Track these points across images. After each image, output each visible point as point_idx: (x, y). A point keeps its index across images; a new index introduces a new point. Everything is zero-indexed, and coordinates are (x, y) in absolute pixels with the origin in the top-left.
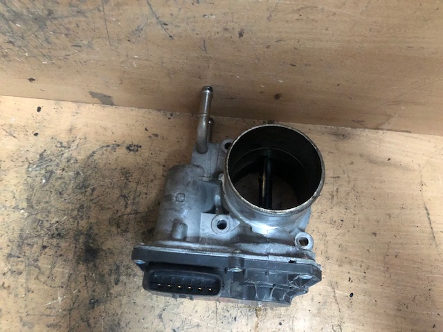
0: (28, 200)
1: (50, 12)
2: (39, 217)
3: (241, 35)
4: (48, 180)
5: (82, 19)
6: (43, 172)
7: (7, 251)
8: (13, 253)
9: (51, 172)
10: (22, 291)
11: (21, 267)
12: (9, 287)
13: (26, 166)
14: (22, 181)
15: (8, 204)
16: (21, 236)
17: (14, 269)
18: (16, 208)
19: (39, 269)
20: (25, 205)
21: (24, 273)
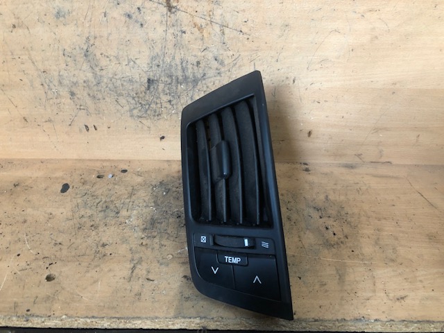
0: (154, 202)
1: (204, 75)
2: (164, 209)
3: (294, 81)
4: (167, 193)
5: (218, 78)
6: (163, 189)
7: (142, 227)
8: (147, 228)
9: (169, 189)
10: (157, 246)
11: (156, 234)
12: (147, 244)
13: (151, 187)
14: (150, 194)
15: (141, 205)
16: (152, 219)
17: (149, 235)
18: (147, 206)
19: (168, 234)
20: (153, 204)
21: (158, 237)
